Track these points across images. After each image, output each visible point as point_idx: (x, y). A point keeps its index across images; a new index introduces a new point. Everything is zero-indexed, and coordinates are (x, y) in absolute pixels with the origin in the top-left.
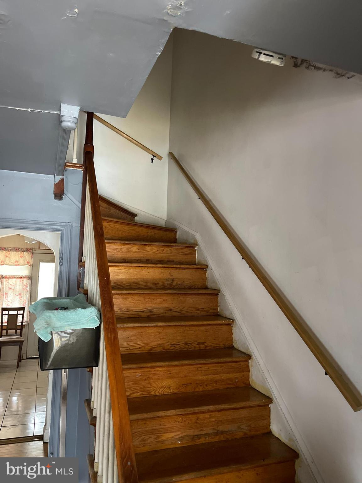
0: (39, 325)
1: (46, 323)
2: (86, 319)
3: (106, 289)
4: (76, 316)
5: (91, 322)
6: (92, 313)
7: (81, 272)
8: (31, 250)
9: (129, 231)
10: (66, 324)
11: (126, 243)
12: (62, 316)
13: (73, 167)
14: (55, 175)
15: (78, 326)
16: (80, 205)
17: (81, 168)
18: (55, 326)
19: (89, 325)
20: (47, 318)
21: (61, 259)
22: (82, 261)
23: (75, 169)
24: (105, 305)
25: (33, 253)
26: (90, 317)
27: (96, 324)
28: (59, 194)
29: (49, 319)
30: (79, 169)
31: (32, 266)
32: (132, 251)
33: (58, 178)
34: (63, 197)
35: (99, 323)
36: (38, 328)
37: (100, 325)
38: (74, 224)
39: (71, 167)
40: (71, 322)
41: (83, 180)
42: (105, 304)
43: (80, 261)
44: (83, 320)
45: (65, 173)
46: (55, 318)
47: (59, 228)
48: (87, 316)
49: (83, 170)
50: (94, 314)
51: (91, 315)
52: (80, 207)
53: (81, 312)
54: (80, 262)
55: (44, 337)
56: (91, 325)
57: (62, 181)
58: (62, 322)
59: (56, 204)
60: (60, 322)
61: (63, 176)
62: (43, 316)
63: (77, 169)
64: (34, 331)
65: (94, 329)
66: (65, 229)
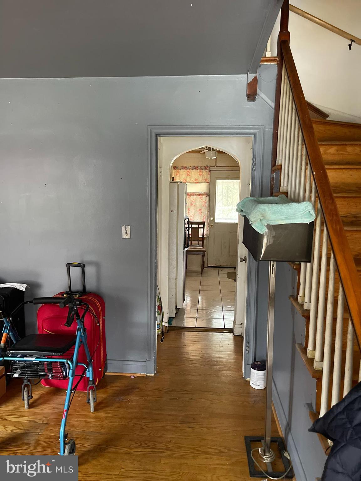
0: (255, 217)
1: (261, 216)
2: (301, 213)
3: (324, 182)
4: (290, 210)
5: (305, 217)
6: (307, 207)
7: (274, 177)
8: (208, 168)
9: (324, 131)
10: (280, 217)
11: (323, 144)
12: (276, 210)
13: (267, 61)
14: (249, 73)
15: (291, 220)
16: (273, 105)
17: (276, 62)
18: (270, 219)
19: (303, 219)
20: (262, 211)
21: (254, 164)
22: (277, 164)
23: (269, 63)
24: (325, 198)
25: (210, 171)
26: (306, 211)
27: (311, 219)
28: (252, 95)
29: (264, 212)
30: (273, 63)
31: (209, 183)
32: (330, 153)
33: (251, 76)
34: (256, 97)
35: (315, 217)
36: (254, 220)
37: (316, 220)
38: (267, 127)
39: (265, 62)
40: (286, 215)
41: (278, 75)
42: (325, 196)
43: (274, 164)
44: (298, 214)
45: (259, 70)
46: (269, 212)
47: (252, 131)
48: (302, 210)
49: (277, 64)
50: (310, 208)
51: (307, 209)
52: (274, 107)
53: (296, 206)
54: (273, 166)
55: (259, 229)
56: (305, 220)
57: (255, 79)
58: (277, 215)
59: (249, 106)
60: (275, 216)
61: (257, 73)
62: (258, 209)
63: (272, 63)
64: (250, 223)
65: (308, 224)
66: (258, 133)
